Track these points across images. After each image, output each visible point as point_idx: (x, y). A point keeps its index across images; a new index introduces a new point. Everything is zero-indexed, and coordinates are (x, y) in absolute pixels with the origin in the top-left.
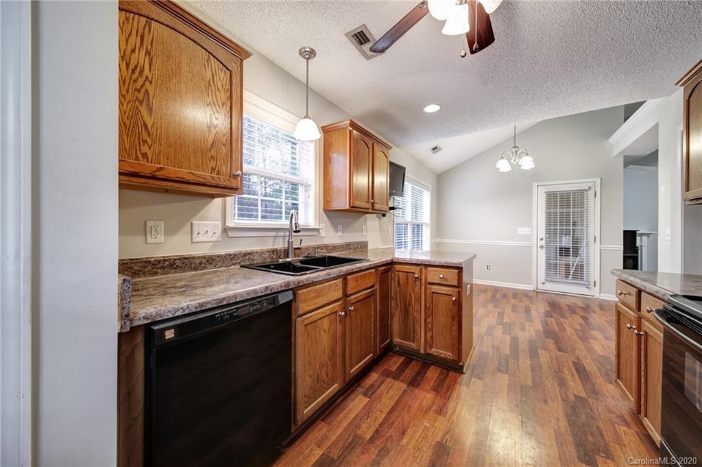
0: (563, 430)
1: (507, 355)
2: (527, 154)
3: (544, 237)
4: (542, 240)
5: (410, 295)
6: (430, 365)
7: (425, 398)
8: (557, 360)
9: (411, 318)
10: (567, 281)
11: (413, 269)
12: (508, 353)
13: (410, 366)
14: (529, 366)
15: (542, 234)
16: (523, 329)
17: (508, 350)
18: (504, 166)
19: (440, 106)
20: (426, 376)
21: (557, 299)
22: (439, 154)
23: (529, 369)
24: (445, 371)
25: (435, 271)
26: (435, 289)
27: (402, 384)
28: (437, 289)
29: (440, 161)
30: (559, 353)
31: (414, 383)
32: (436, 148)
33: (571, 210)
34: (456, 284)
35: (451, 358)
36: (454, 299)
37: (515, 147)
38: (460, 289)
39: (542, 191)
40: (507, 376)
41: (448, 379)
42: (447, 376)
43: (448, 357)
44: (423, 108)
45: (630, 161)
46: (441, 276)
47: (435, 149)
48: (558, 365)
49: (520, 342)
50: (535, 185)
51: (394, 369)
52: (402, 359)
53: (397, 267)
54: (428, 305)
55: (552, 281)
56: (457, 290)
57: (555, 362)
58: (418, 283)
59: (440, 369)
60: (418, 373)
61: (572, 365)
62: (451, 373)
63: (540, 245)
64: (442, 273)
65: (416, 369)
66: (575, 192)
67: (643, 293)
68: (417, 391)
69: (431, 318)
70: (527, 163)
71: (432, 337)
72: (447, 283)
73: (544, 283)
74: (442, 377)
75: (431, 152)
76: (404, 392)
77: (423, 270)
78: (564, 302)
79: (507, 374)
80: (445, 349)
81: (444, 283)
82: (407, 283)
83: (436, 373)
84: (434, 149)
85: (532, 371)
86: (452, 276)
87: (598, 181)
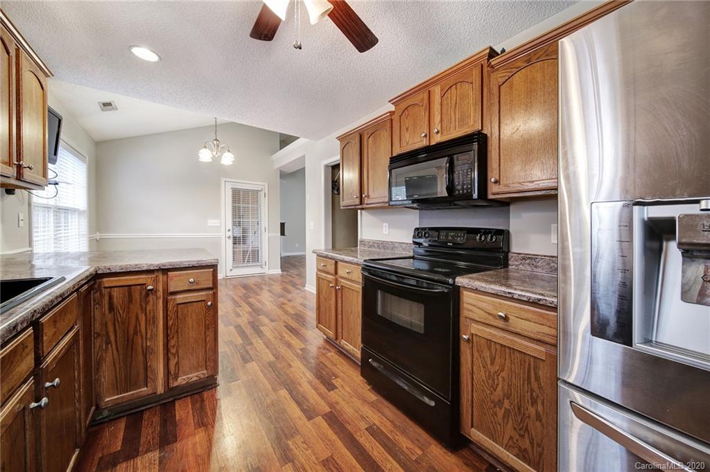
0: (311, 378)
1: (241, 344)
2: (229, 151)
3: (231, 229)
4: (229, 230)
5: (137, 318)
6: (173, 402)
7: (194, 445)
8: (275, 329)
9: (140, 350)
10: (249, 265)
11: (141, 279)
12: (241, 342)
13: (145, 423)
14: (262, 344)
15: (230, 225)
16: (238, 315)
17: (240, 339)
18: (205, 155)
19: (160, 58)
20: (177, 418)
21: (245, 281)
22: (109, 115)
23: (265, 347)
24: (197, 396)
25: (180, 275)
26: (180, 298)
27: (150, 455)
28: (183, 298)
29: (108, 124)
30: (273, 324)
31: (167, 438)
32: (110, 104)
33: (250, 206)
34: (211, 285)
35: (206, 375)
36: (209, 303)
37: (216, 140)
38: (215, 291)
39: (229, 187)
40: (254, 362)
41: (207, 403)
42: (203, 401)
43: (202, 376)
44: (131, 47)
45: (284, 175)
46: (191, 280)
47: (107, 105)
48: (279, 333)
49: (244, 328)
50: (223, 180)
51: (118, 446)
52: (122, 425)
53: (107, 282)
54: (170, 323)
55: (238, 267)
56: (211, 292)
57: (275, 332)
58: (151, 298)
59: (189, 399)
60: (164, 422)
61: (285, 328)
62: (206, 395)
63: (227, 236)
64: (191, 277)
65: (156, 420)
66: (253, 191)
67: (339, 263)
68: (178, 445)
69: (175, 339)
70: (228, 159)
71: (177, 363)
72: (198, 287)
73: (231, 270)
74: (198, 405)
75: (98, 108)
76: (160, 462)
77: (161, 277)
78: (251, 282)
79: (253, 361)
80: (197, 369)
81: (194, 288)
82: (130, 301)
83: (188, 406)
84: (105, 105)
85: (267, 347)
86: (205, 279)
87: (267, 186)
